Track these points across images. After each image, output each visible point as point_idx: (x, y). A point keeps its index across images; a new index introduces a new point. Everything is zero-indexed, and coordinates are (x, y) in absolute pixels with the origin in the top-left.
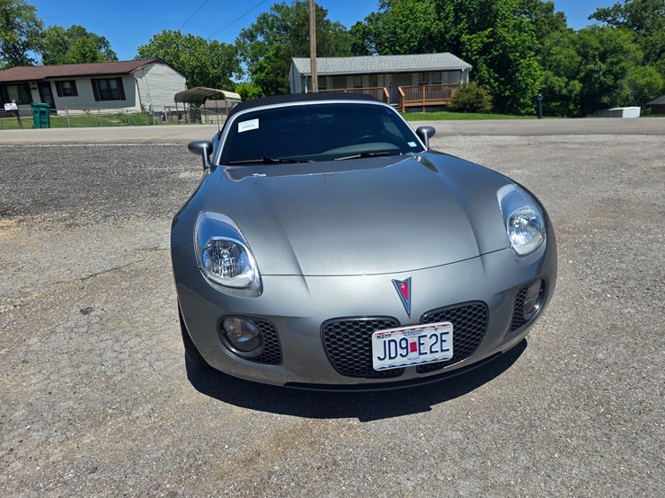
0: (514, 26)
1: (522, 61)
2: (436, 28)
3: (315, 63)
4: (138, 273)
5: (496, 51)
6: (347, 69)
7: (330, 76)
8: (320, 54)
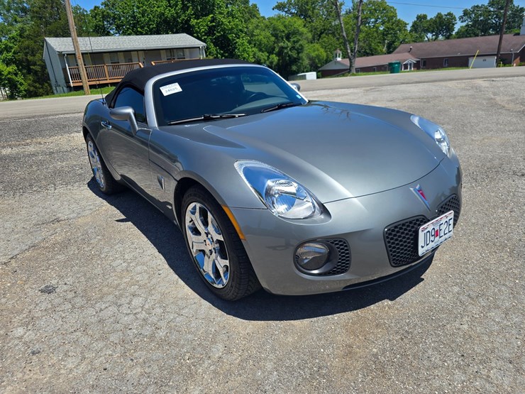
0: (228, 13)
1: (237, 40)
2: (169, 13)
3: (77, 42)
4: (65, 245)
5: (218, 32)
6: (102, 48)
7: (90, 53)
8: (80, 35)
